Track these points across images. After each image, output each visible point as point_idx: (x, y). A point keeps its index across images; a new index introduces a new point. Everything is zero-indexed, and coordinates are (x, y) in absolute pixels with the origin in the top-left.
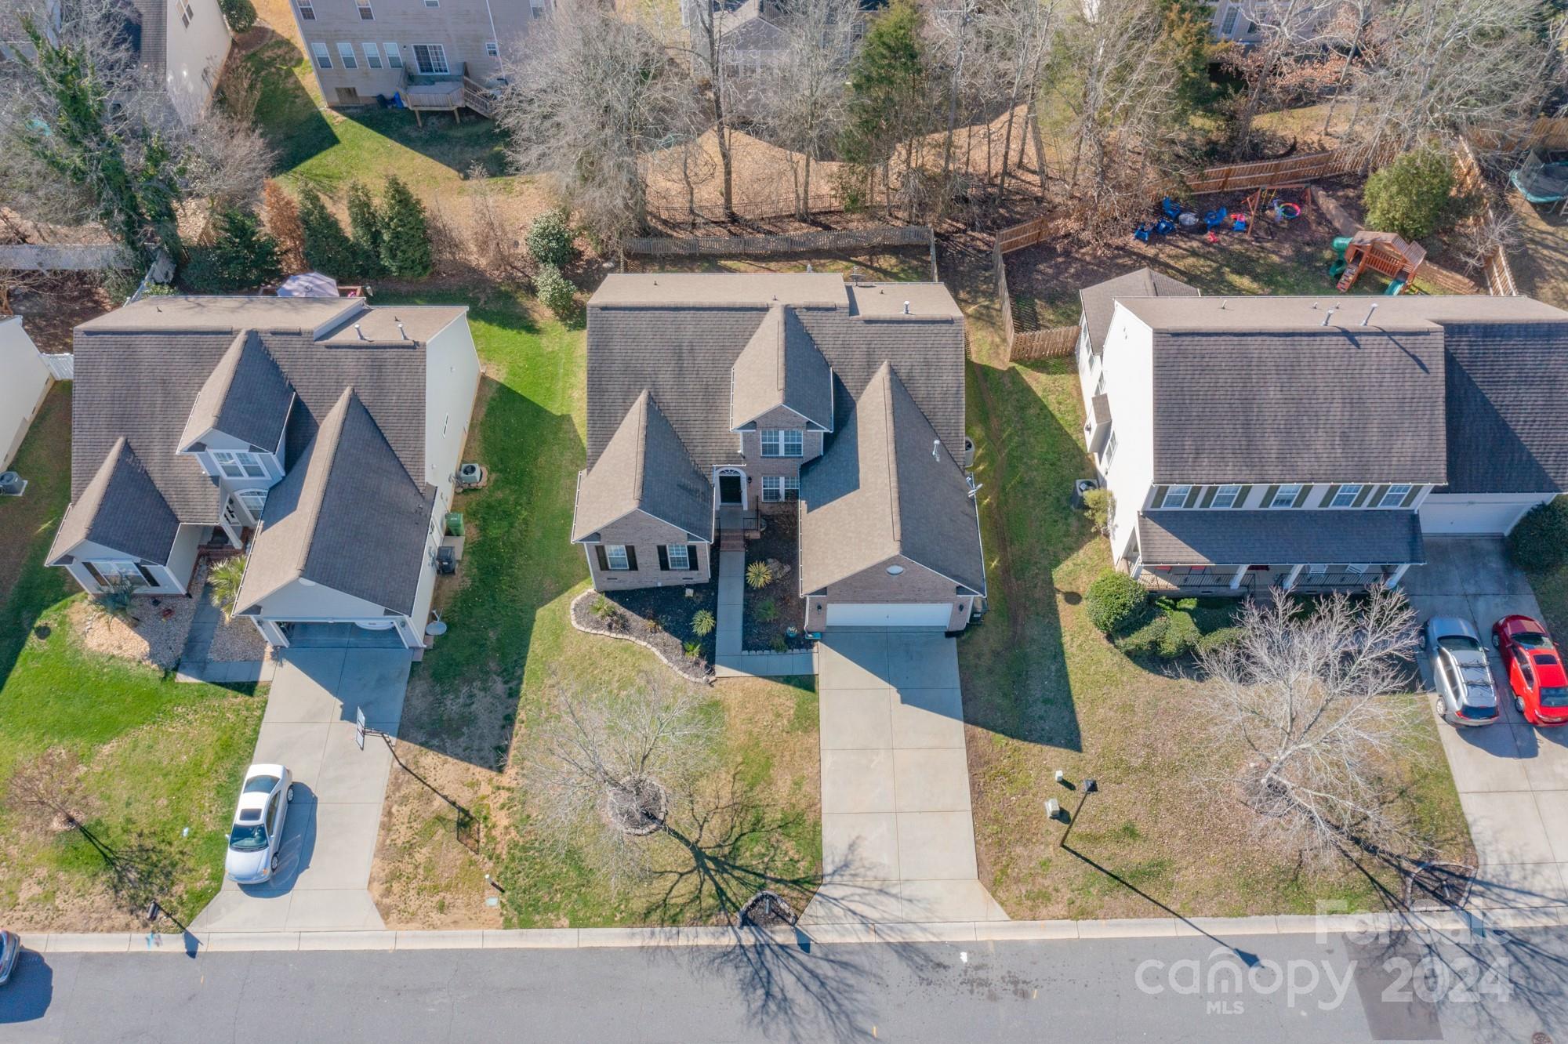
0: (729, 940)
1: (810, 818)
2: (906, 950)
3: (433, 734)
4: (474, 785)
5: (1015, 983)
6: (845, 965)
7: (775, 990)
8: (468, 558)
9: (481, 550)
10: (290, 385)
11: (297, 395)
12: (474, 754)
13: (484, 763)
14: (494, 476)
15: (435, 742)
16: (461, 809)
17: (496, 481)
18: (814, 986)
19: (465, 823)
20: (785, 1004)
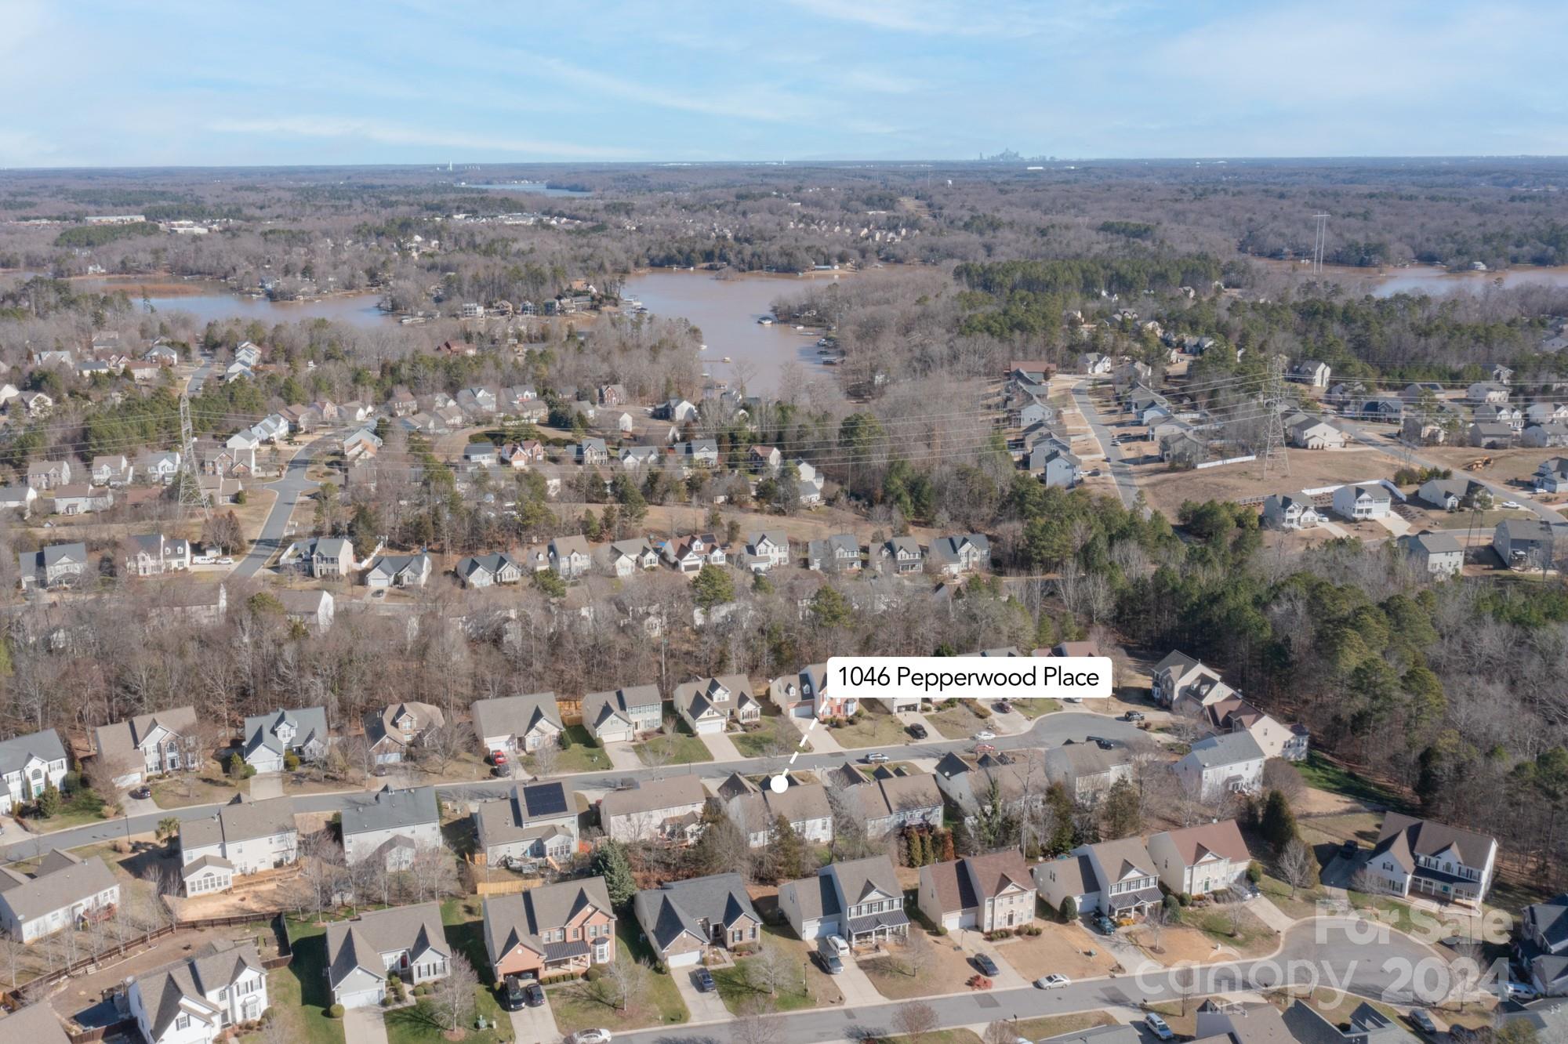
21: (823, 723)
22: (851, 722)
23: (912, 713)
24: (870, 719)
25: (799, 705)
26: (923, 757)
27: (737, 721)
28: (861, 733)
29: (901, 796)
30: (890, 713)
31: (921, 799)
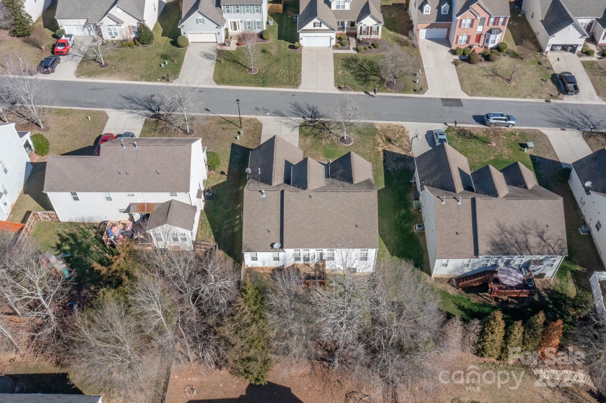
0: (321, 119)
1: (302, 136)
2: (282, 115)
3: (404, 158)
4: (389, 148)
5: (258, 110)
6: (297, 114)
7: (311, 111)
8: (411, 202)
9: (407, 205)
10: (478, 193)
11: (474, 192)
12: (391, 154)
13: (388, 152)
14: (412, 231)
15: (403, 157)
16: (391, 143)
17: (410, 230)
18: (303, 111)
19: (389, 140)
20: (309, 110)
21: (454, 52)
22: (487, 58)
23: (568, 54)
24: (515, 55)
25: (431, 26)
26: (563, 125)
27: (355, 35)
28: (495, 74)
29: (503, 230)
30: (540, 50)
31: (533, 240)
